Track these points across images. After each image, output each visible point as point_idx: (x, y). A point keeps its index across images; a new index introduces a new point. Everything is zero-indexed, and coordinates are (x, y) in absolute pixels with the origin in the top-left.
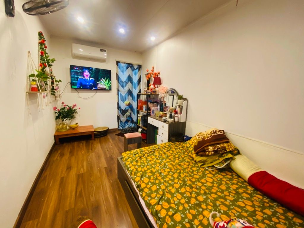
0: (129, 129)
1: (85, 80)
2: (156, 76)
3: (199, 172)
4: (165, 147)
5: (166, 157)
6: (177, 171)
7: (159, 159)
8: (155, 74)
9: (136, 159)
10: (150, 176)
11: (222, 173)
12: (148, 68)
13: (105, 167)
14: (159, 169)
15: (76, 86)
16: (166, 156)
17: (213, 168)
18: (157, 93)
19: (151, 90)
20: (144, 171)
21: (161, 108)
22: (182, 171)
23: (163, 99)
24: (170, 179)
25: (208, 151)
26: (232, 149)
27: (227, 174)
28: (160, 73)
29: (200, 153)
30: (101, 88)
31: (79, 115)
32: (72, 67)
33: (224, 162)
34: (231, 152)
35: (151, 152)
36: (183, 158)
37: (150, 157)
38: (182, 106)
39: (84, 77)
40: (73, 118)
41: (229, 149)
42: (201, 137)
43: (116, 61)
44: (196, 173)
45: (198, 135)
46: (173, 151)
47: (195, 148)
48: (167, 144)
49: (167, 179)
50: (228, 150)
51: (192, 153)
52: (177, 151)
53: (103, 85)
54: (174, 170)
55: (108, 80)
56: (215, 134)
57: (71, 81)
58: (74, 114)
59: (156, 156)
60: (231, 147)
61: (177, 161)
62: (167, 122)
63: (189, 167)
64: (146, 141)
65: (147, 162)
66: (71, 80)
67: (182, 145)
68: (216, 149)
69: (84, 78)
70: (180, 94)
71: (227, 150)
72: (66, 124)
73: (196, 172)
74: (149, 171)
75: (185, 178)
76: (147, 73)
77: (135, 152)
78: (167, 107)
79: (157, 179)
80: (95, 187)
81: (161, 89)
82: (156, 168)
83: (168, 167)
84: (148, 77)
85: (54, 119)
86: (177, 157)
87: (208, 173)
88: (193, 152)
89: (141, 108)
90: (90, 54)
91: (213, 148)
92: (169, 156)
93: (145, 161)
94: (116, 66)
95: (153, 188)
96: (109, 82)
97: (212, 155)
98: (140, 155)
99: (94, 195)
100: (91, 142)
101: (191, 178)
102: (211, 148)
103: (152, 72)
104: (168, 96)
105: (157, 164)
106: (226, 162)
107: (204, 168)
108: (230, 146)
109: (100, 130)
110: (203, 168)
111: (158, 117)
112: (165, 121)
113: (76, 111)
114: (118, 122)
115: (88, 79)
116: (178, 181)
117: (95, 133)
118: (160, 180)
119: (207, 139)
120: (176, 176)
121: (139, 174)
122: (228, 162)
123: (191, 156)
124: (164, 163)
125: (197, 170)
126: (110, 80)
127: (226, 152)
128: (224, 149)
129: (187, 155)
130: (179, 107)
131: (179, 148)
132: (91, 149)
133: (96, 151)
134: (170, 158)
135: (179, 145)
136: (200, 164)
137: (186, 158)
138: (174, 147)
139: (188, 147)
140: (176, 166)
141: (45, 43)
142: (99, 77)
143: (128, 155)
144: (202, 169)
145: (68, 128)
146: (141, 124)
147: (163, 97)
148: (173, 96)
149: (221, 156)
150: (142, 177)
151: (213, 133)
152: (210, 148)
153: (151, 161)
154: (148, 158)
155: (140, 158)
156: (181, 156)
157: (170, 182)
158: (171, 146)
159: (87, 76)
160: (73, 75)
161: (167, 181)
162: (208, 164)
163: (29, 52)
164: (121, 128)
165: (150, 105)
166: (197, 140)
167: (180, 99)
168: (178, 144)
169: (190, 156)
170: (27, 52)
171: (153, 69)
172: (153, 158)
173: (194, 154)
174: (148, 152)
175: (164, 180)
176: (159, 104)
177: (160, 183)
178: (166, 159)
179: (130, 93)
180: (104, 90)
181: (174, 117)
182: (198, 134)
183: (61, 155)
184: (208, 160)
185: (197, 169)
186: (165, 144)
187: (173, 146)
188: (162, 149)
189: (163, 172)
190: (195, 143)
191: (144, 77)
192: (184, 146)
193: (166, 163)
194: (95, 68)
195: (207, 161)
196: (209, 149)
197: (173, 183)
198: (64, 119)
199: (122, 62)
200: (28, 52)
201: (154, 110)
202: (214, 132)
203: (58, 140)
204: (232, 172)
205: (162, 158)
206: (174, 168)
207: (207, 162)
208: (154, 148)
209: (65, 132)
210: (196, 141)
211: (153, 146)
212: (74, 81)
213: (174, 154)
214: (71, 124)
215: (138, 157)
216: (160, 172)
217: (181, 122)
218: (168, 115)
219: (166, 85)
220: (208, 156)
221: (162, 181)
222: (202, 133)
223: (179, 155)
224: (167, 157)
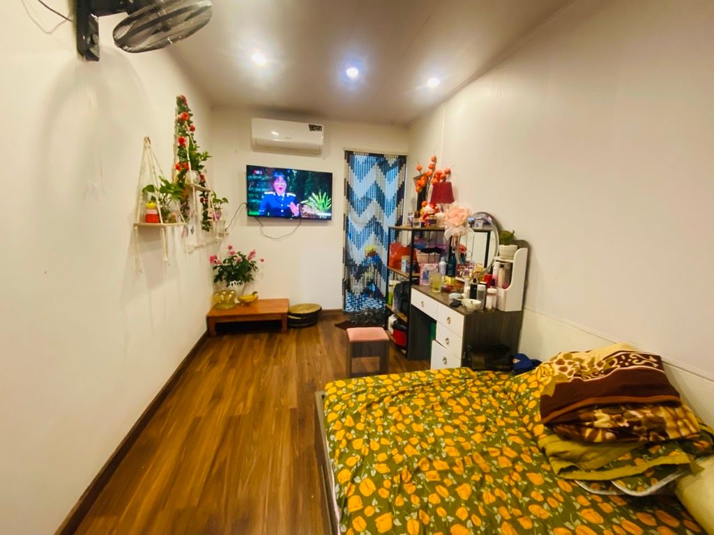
0: (369, 315)
1: (277, 198)
2: (441, 181)
3: (551, 495)
4: (448, 381)
5: (444, 417)
6: (473, 474)
7: (424, 419)
8: (439, 174)
9: (355, 407)
10: (382, 475)
11: (640, 516)
12: (421, 162)
13: (291, 407)
14: (414, 456)
15: (257, 211)
16: (447, 414)
17: (607, 489)
18: (441, 226)
19: (424, 218)
20: (367, 454)
21: (451, 265)
22: (489, 479)
23: (456, 242)
24: (442, 499)
25: (591, 426)
26: (692, 434)
27: (660, 523)
28: (451, 171)
29: (560, 428)
30: (309, 215)
31: (262, 275)
32: (251, 170)
33: (653, 476)
34: (684, 444)
35: (403, 393)
36: (500, 431)
37: (397, 408)
38: (512, 264)
39: (274, 191)
40: (249, 281)
41: (677, 429)
42: (570, 368)
43: (346, 152)
44: (540, 499)
45: (560, 362)
46: (471, 400)
47: (546, 405)
48: (456, 374)
49: (433, 499)
50: (672, 435)
51: (532, 419)
52: (485, 402)
53: (313, 207)
54: (461, 468)
55: (324, 197)
56: (623, 365)
57: (248, 201)
58: (252, 272)
59: (415, 408)
60: (685, 426)
61: (477, 438)
62: (460, 308)
63: (517, 467)
64: (404, 352)
65: (386, 424)
66: (248, 198)
67: (504, 384)
68: (625, 424)
69: (274, 194)
70: (507, 227)
71: (668, 432)
72: (232, 292)
73: (542, 492)
74: (382, 457)
75: (495, 509)
76: (418, 174)
77: (359, 384)
78: (466, 264)
79: (400, 490)
80: (255, 461)
81: (451, 214)
82: (406, 450)
83: (444, 456)
84: (419, 185)
85: (211, 280)
86: (482, 424)
87: (587, 507)
88: (538, 418)
89: (397, 264)
90: (287, 138)
91: (612, 419)
92: (457, 416)
93: (378, 421)
94: (343, 162)
95: (382, 520)
96: (327, 201)
97: (605, 442)
98: (372, 397)
99: (249, 482)
100: (279, 336)
101: (518, 512)
102: (603, 419)
103: (431, 170)
104: (471, 233)
105: (413, 436)
106: (659, 479)
107: (573, 481)
108: (681, 419)
109: (301, 310)
110: (567, 480)
111: (439, 291)
112: (456, 305)
113: (256, 265)
114: (344, 294)
115: (283, 195)
116: (469, 518)
117: (290, 317)
118: (409, 497)
119: (590, 379)
120: (465, 491)
121: (353, 461)
122: (671, 478)
123: (530, 428)
124: (435, 436)
125: (545, 486)
126: (330, 195)
127: (663, 439)
128: (658, 427)
129: (515, 421)
130: (502, 266)
131: (494, 395)
132: (275, 356)
133: (283, 361)
134: (457, 422)
135: (493, 381)
136: (557, 466)
137: (511, 431)
138: (478, 386)
139: (522, 394)
140: (471, 456)
141: (192, 119)
142: (305, 189)
143: (340, 393)
144: (566, 484)
145: (237, 301)
146: (393, 305)
147: (457, 237)
148: (489, 233)
149: (644, 450)
150: (357, 472)
151: (616, 361)
152: (601, 417)
153: (396, 422)
154: (390, 412)
155: (369, 406)
156: (495, 422)
157: (441, 512)
158: (468, 381)
159: (281, 189)
160: (252, 186)
161: (430, 506)
162: (588, 471)
163: (147, 140)
164: (350, 309)
165: (420, 256)
166: (554, 378)
167: (505, 244)
168: (491, 379)
169: (525, 426)
170: (143, 139)
171: (432, 163)
172: (405, 413)
173: (539, 423)
174: (394, 393)
175: (422, 501)
176: (445, 255)
177: (408, 508)
178: (443, 425)
179: (375, 225)
180: (314, 219)
181: (483, 296)
182: (560, 357)
183: (211, 363)
184: (589, 456)
185: (546, 482)
186: (448, 373)
187: (476, 382)
188: (438, 388)
189: (425, 468)
190: (546, 387)
191: (411, 184)
192: (510, 390)
193: (442, 439)
194: (298, 170)
195: (588, 461)
196: (596, 419)
197: (451, 519)
198: (231, 283)
199: (360, 153)
200: (145, 139)
201: (428, 271)
202: (619, 358)
203: (213, 328)
204: (684, 514)
205: (431, 418)
206: (463, 461)
207: (587, 465)
208: (414, 380)
209: (229, 309)
210: (550, 379)
211: (414, 375)
212: (254, 201)
213: (474, 410)
214: (245, 293)
215: (363, 402)
216: (415, 466)
217: (506, 311)
218: (467, 288)
219: (466, 203)
220: (589, 442)
221: (416, 502)
222: (574, 356)
223: (490, 416)
224: (450, 417)
